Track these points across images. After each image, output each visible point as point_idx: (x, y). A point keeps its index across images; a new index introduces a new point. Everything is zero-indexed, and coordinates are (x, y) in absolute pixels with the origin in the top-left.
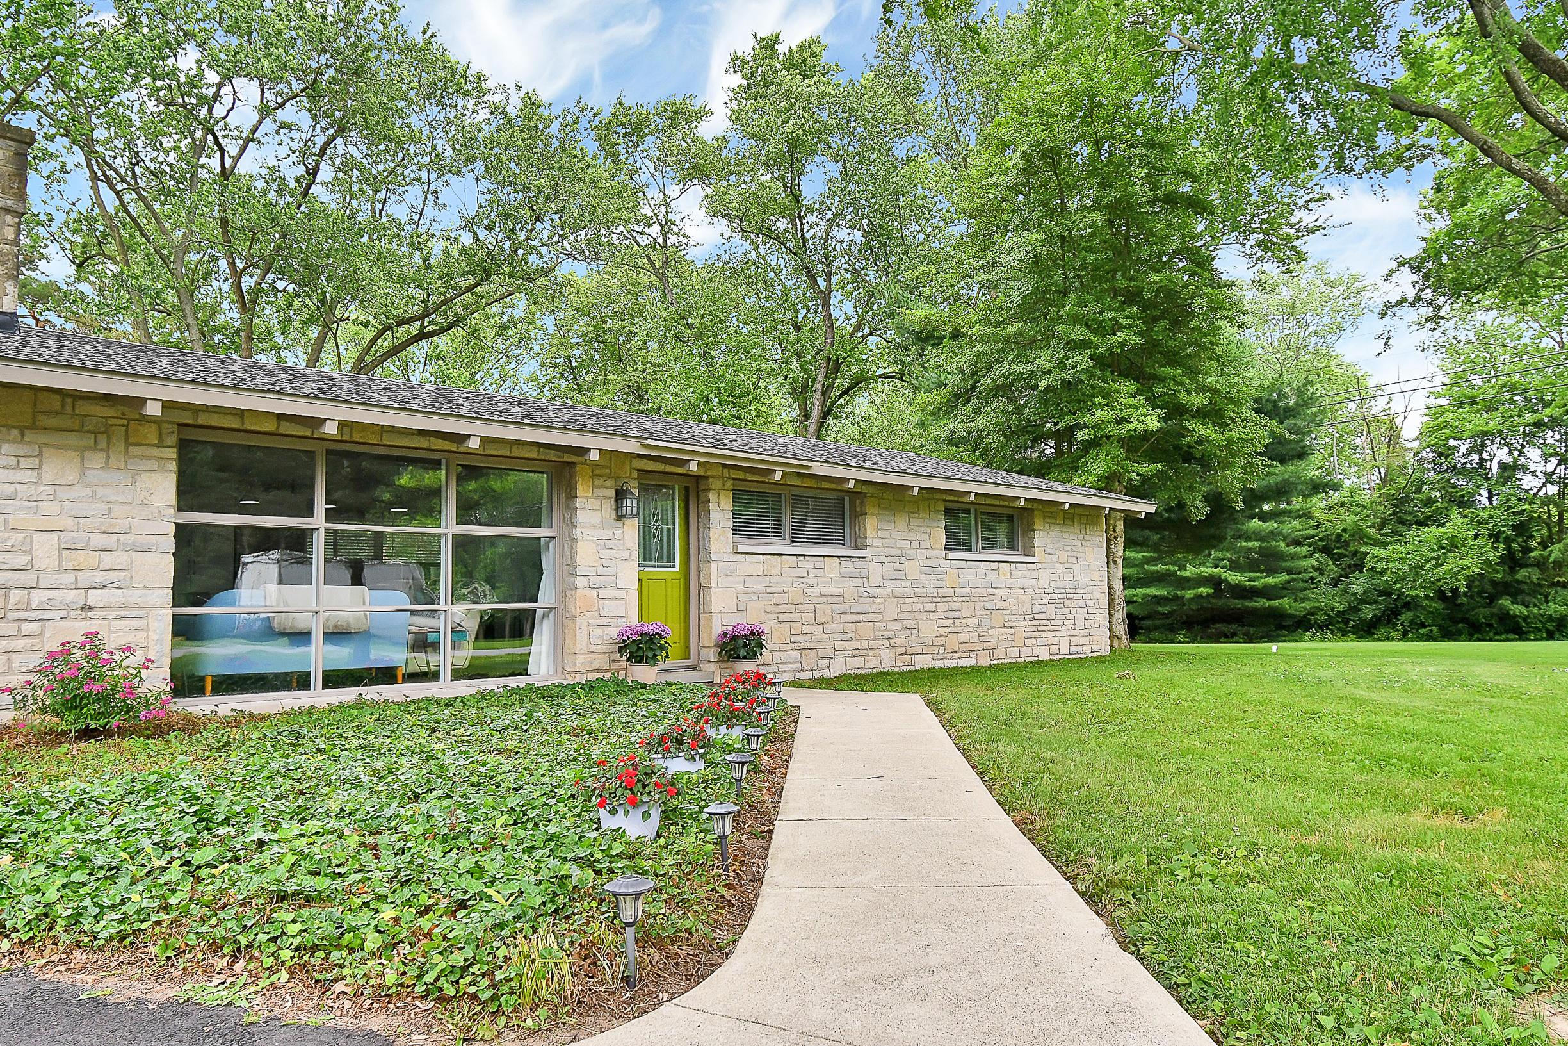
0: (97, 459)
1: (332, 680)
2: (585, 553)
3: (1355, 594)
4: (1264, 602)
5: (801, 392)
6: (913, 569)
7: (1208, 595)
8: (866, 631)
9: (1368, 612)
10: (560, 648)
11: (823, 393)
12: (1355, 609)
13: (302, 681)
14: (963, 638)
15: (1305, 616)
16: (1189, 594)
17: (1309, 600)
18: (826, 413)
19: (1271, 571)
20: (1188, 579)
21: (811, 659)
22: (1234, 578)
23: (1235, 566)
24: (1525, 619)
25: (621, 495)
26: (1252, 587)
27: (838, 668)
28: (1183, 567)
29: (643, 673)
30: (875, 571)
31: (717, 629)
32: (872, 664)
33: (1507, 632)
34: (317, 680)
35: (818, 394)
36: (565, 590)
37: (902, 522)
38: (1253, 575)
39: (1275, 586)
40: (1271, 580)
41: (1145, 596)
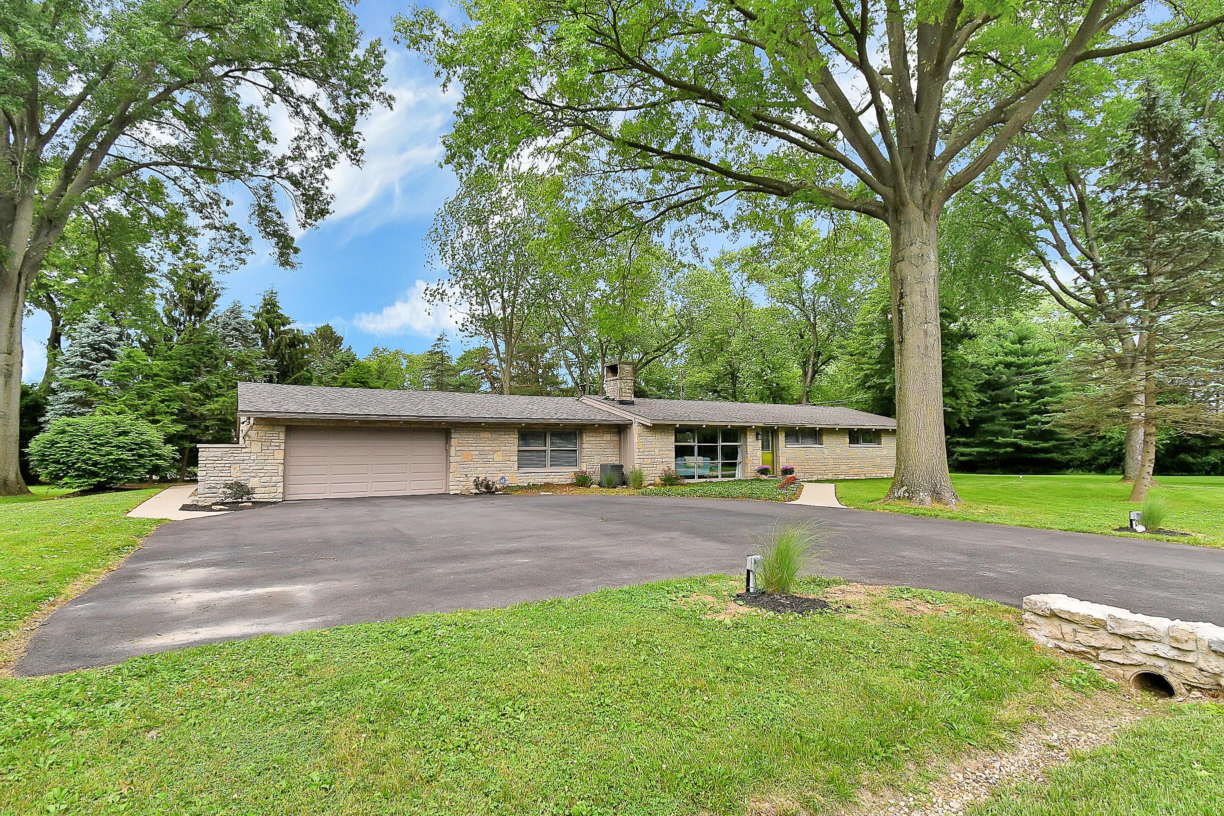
0: (663, 434)
1: (700, 477)
2: (749, 449)
3: (1095, 450)
4: (1043, 455)
5: (804, 365)
6: (838, 451)
7: (1011, 452)
8: (824, 468)
9: (1103, 460)
10: (744, 471)
11: (813, 365)
12: (1094, 459)
13: (693, 477)
14: (855, 470)
15: (1067, 462)
16: (1002, 451)
17: (1071, 454)
18: (815, 372)
19: (1046, 441)
20: (999, 444)
21: (807, 475)
22: (1025, 443)
23: (1026, 437)
24: (1194, 464)
25: (757, 434)
26: (1035, 448)
27: (815, 478)
28: (997, 438)
29: (764, 477)
30: (826, 451)
31: (781, 467)
32: (825, 477)
33: (1182, 471)
34: (696, 477)
35: (811, 366)
36: (745, 457)
37: (834, 437)
38: (1035, 442)
39: (1049, 447)
40: (1045, 445)
41: (979, 453)
